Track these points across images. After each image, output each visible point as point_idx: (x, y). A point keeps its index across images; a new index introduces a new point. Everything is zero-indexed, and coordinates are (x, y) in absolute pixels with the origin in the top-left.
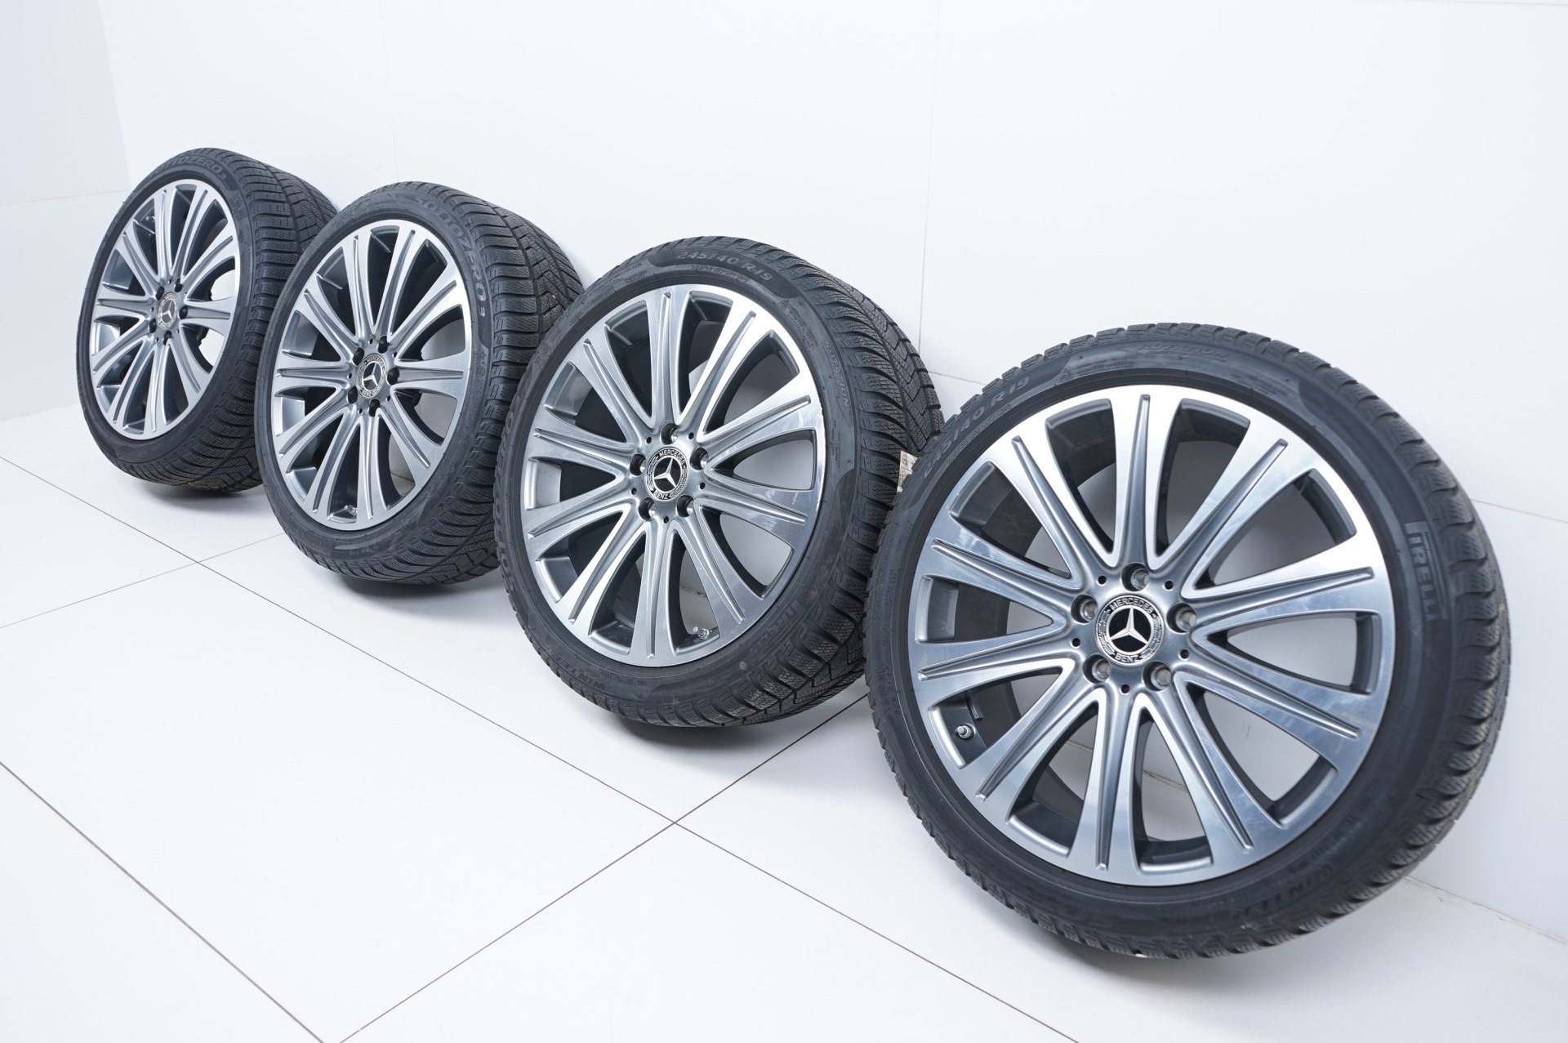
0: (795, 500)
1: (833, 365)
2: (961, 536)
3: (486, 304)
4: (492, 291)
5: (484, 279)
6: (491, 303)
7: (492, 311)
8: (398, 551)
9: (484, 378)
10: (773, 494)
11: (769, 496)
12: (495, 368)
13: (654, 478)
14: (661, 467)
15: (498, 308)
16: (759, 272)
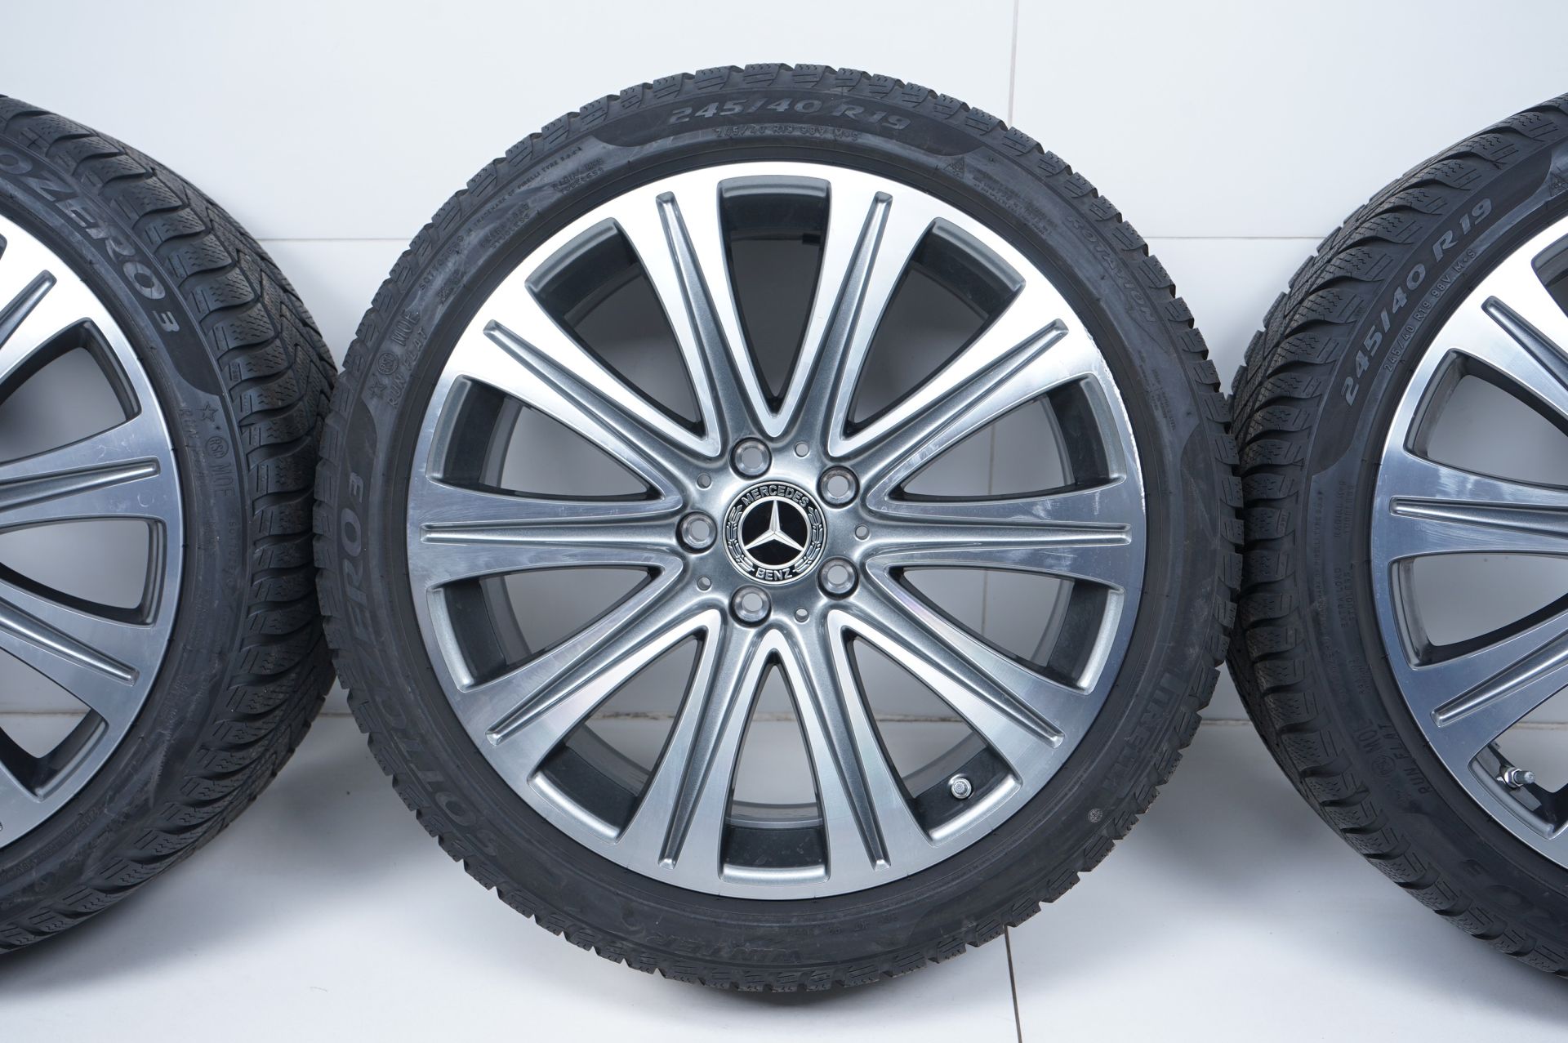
0: (1097, 506)
1: (1099, 256)
2: (1443, 480)
3: (170, 303)
4: (173, 273)
5: (138, 249)
6: (181, 298)
7: (190, 315)
8: (107, 874)
9: (230, 457)
10: (1049, 507)
11: (1042, 514)
12: (246, 434)
13: (745, 548)
14: (756, 523)
15: (203, 306)
16: (877, 117)
